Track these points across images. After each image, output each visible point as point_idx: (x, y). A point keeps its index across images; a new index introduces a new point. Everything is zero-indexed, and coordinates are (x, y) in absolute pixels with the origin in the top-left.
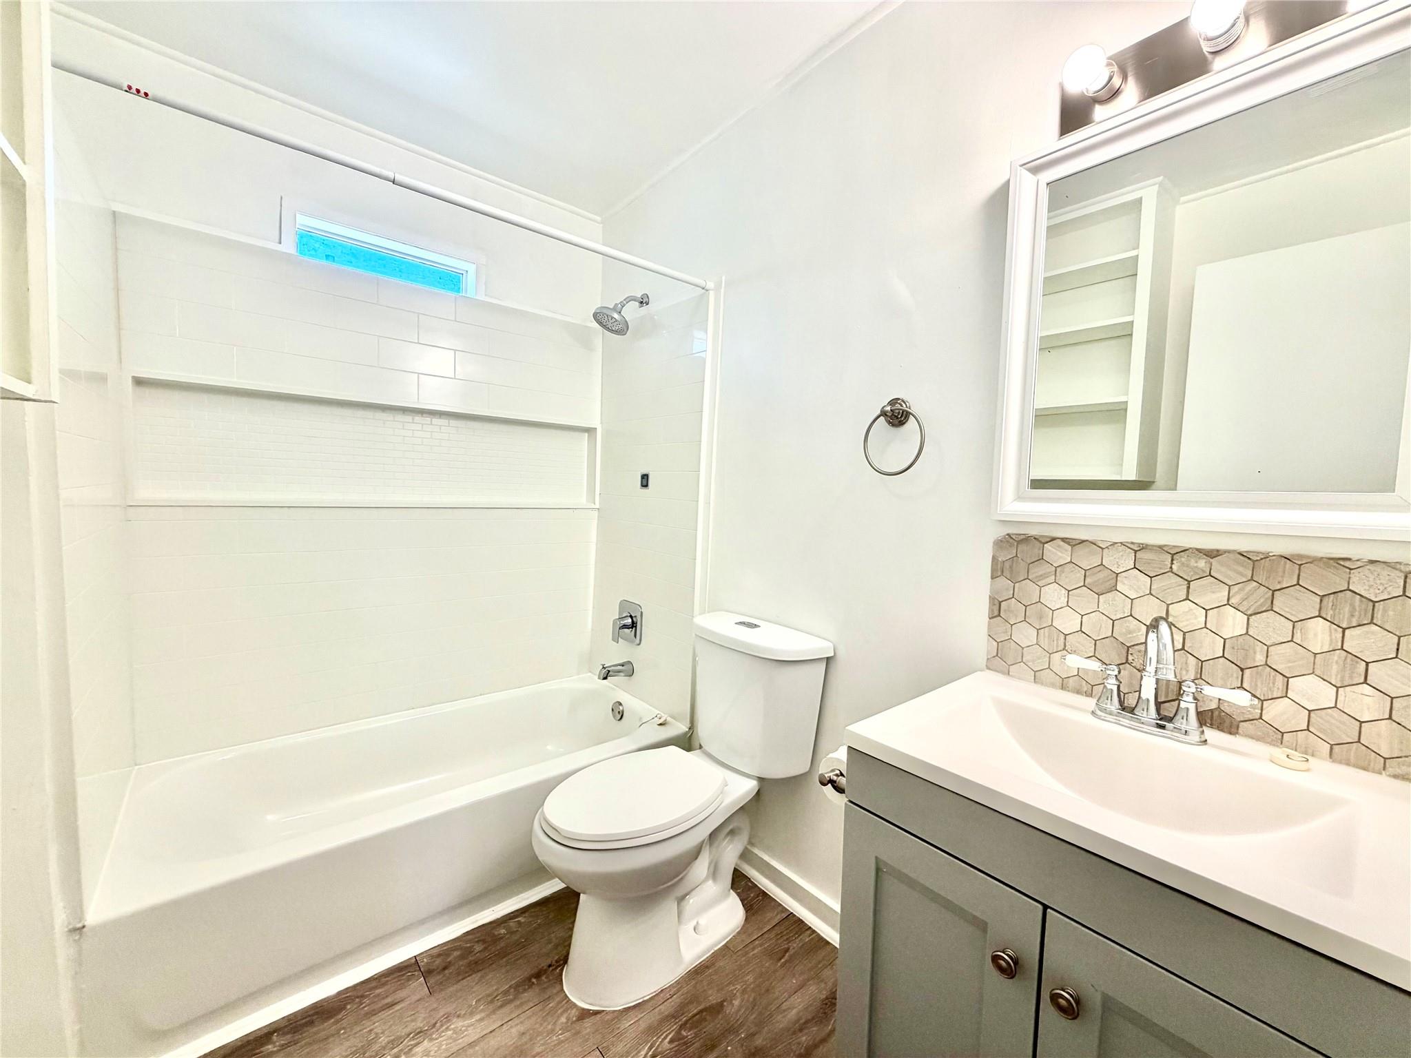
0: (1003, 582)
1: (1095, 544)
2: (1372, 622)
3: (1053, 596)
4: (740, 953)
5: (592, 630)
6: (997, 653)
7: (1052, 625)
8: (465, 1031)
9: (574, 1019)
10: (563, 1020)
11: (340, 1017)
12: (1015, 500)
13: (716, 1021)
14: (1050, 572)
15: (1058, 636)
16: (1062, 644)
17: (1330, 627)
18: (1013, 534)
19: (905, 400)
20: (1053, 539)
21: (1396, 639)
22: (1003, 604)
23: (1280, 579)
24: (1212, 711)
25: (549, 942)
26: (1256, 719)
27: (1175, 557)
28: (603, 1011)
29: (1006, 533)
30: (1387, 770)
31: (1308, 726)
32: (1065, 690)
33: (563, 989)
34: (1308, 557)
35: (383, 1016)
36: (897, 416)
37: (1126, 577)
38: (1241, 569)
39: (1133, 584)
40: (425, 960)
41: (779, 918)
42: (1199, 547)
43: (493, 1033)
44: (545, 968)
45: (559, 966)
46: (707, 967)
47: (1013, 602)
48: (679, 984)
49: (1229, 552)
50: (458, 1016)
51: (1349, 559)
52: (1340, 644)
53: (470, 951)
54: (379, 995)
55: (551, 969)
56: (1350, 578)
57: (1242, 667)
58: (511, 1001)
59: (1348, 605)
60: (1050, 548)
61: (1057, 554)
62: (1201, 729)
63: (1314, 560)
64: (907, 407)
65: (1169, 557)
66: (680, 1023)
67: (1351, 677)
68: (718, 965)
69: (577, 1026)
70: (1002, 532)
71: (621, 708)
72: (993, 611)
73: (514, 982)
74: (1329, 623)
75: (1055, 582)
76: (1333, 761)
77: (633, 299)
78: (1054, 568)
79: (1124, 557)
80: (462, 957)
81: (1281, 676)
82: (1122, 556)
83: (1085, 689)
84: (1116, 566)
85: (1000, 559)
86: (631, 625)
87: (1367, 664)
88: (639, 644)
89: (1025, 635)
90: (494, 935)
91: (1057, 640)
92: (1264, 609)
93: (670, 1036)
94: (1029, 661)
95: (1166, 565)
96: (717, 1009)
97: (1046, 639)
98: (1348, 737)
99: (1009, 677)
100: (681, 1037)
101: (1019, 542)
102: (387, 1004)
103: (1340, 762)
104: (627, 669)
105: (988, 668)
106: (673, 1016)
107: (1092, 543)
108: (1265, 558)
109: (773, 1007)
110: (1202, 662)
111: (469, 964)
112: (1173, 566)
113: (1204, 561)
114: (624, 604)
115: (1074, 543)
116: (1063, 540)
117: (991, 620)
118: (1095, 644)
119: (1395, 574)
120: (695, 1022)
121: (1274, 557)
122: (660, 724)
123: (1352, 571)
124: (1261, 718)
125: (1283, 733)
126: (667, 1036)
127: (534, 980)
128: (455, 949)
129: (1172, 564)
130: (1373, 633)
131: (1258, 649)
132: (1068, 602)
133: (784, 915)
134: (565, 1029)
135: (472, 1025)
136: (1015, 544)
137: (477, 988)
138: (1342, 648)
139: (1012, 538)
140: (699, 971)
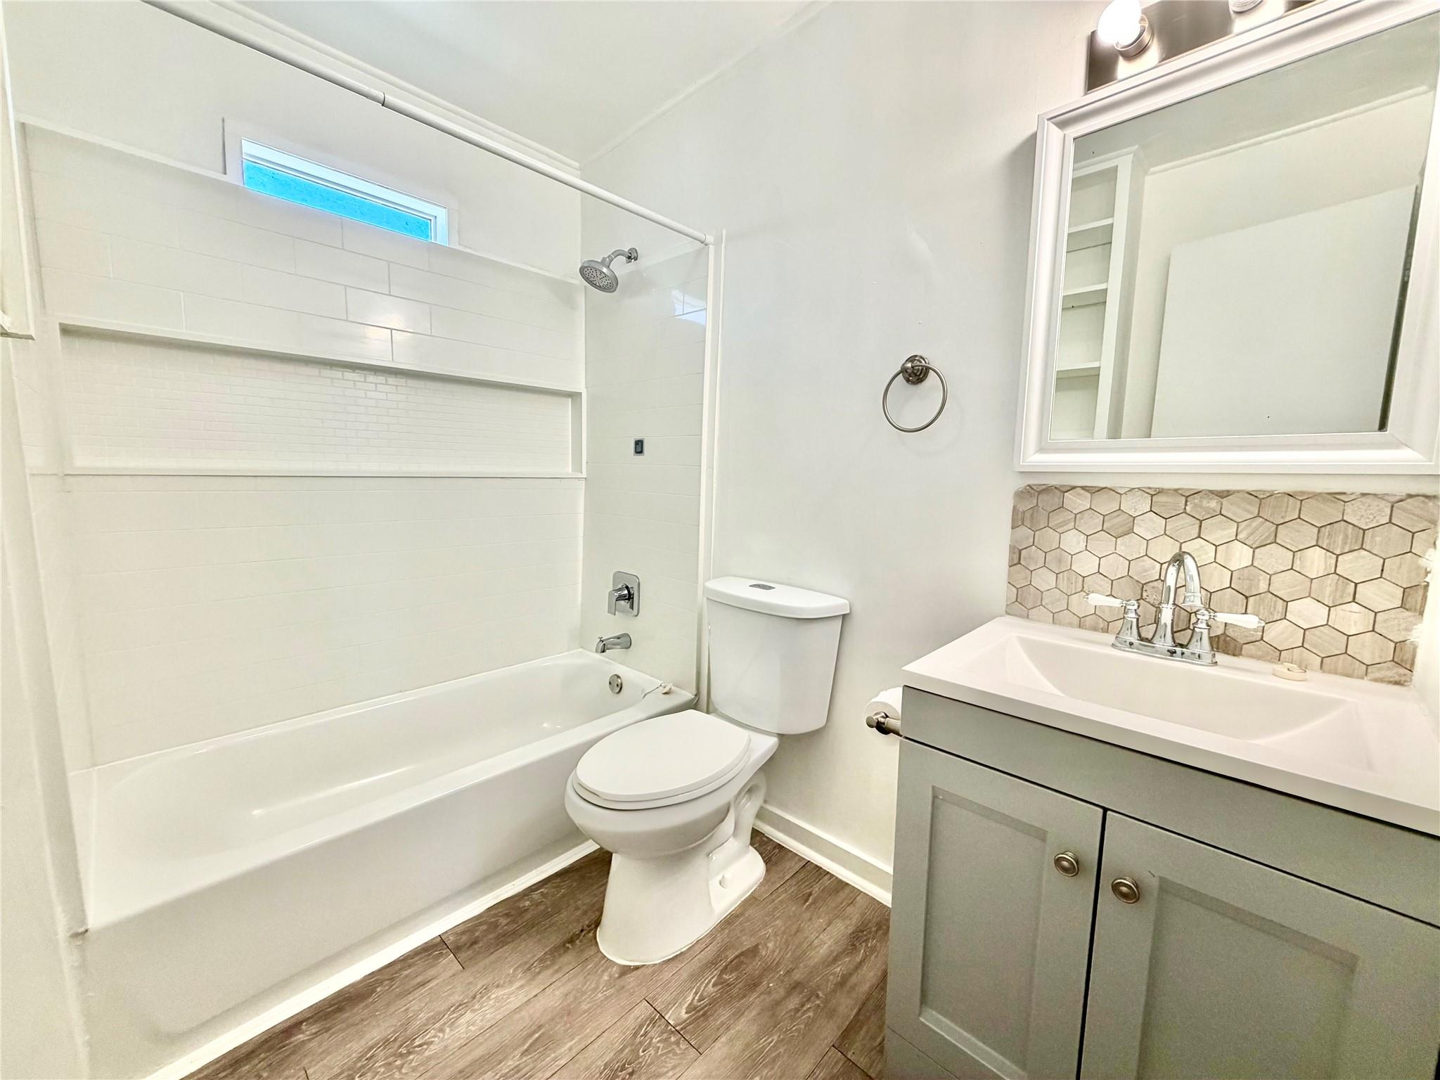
0: (1024, 531)
1: (1114, 491)
2: (1362, 548)
3: (1073, 541)
4: (766, 900)
5: (582, 604)
6: (1017, 598)
7: (1071, 569)
8: (508, 998)
9: (616, 976)
10: (606, 978)
11: (371, 1000)
12: (1037, 452)
13: (754, 963)
14: (1069, 520)
15: (1076, 578)
16: (1081, 586)
17: (1325, 554)
18: (1035, 485)
19: (924, 356)
20: (1074, 488)
21: (1382, 561)
22: (1023, 552)
23: (1283, 514)
24: (1218, 637)
25: (577, 909)
26: (1257, 641)
27: (1189, 499)
28: (644, 965)
29: (1026, 484)
30: (1368, 675)
31: (1303, 643)
32: (1083, 628)
33: (599, 951)
34: (1309, 493)
35: (416, 996)
36: (916, 373)
37: (1142, 520)
38: (1249, 507)
39: (1149, 526)
40: (451, 938)
41: (797, 867)
42: (1210, 489)
43: (537, 998)
44: (577, 933)
45: (591, 930)
46: (737, 916)
47: (1033, 551)
48: (712, 935)
49: (1238, 492)
50: (498, 986)
51: (1344, 493)
52: (1333, 569)
53: (496, 925)
54: (407, 976)
55: (583, 933)
56: (1344, 510)
57: (1247, 595)
58: (547, 967)
59: (1342, 534)
60: (1071, 497)
61: (1077, 502)
62: (1213, 652)
63: (1315, 496)
64: (926, 363)
65: (1184, 499)
66: (721, 968)
67: (1342, 597)
68: (747, 914)
69: (621, 982)
70: (1021, 484)
71: (619, 681)
72: (1013, 559)
73: (548, 949)
74: (1325, 551)
75: (1075, 528)
76: (1323, 672)
77: (618, 253)
78: (1074, 516)
79: (1141, 502)
80: (487, 932)
81: (1281, 601)
82: (1139, 500)
83: (1102, 626)
84: (1133, 510)
85: (1021, 510)
86: (627, 596)
87: (1356, 584)
88: (636, 616)
89: (1045, 580)
90: (519, 907)
91: (1076, 582)
92: (1269, 542)
93: (713, 981)
94: (1047, 604)
95: (1179, 506)
96: (754, 951)
97: (1065, 581)
98: (1337, 649)
99: (1028, 620)
100: (722, 981)
101: (1040, 493)
102: (418, 983)
103: (1329, 672)
104: (624, 642)
105: (1008, 613)
106: (713, 963)
107: (1111, 490)
108: (1270, 496)
109: (805, 945)
110: (1211, 593)
111: (497, 938)
112: (1187, 508)
113: (1216, 501)
114: (617, 576)
115: (1093, 491)
116: (1083, 488)
117: (1011, 568)
118: (1112, 584)
119: (1383, 504)
120: (736, 964)
121: (1279, 495)
122: (666, 693)
123: (1346, 504)
124: (1262, 639)
125: (1281, 651)
126: (710, 981)
127: (569, 945)
128: (481, 924)
129: (1186, 505)
130: (1363, 557)
131: (1261, 578)
132: (1086, 546)
133: (802, 864)
134: (609, 985)
135: (513, 993)
136: (1036, 494)
137: (511, 958)
138: (1335, 573)
139: (1033, 489)
140: (729, 922)
